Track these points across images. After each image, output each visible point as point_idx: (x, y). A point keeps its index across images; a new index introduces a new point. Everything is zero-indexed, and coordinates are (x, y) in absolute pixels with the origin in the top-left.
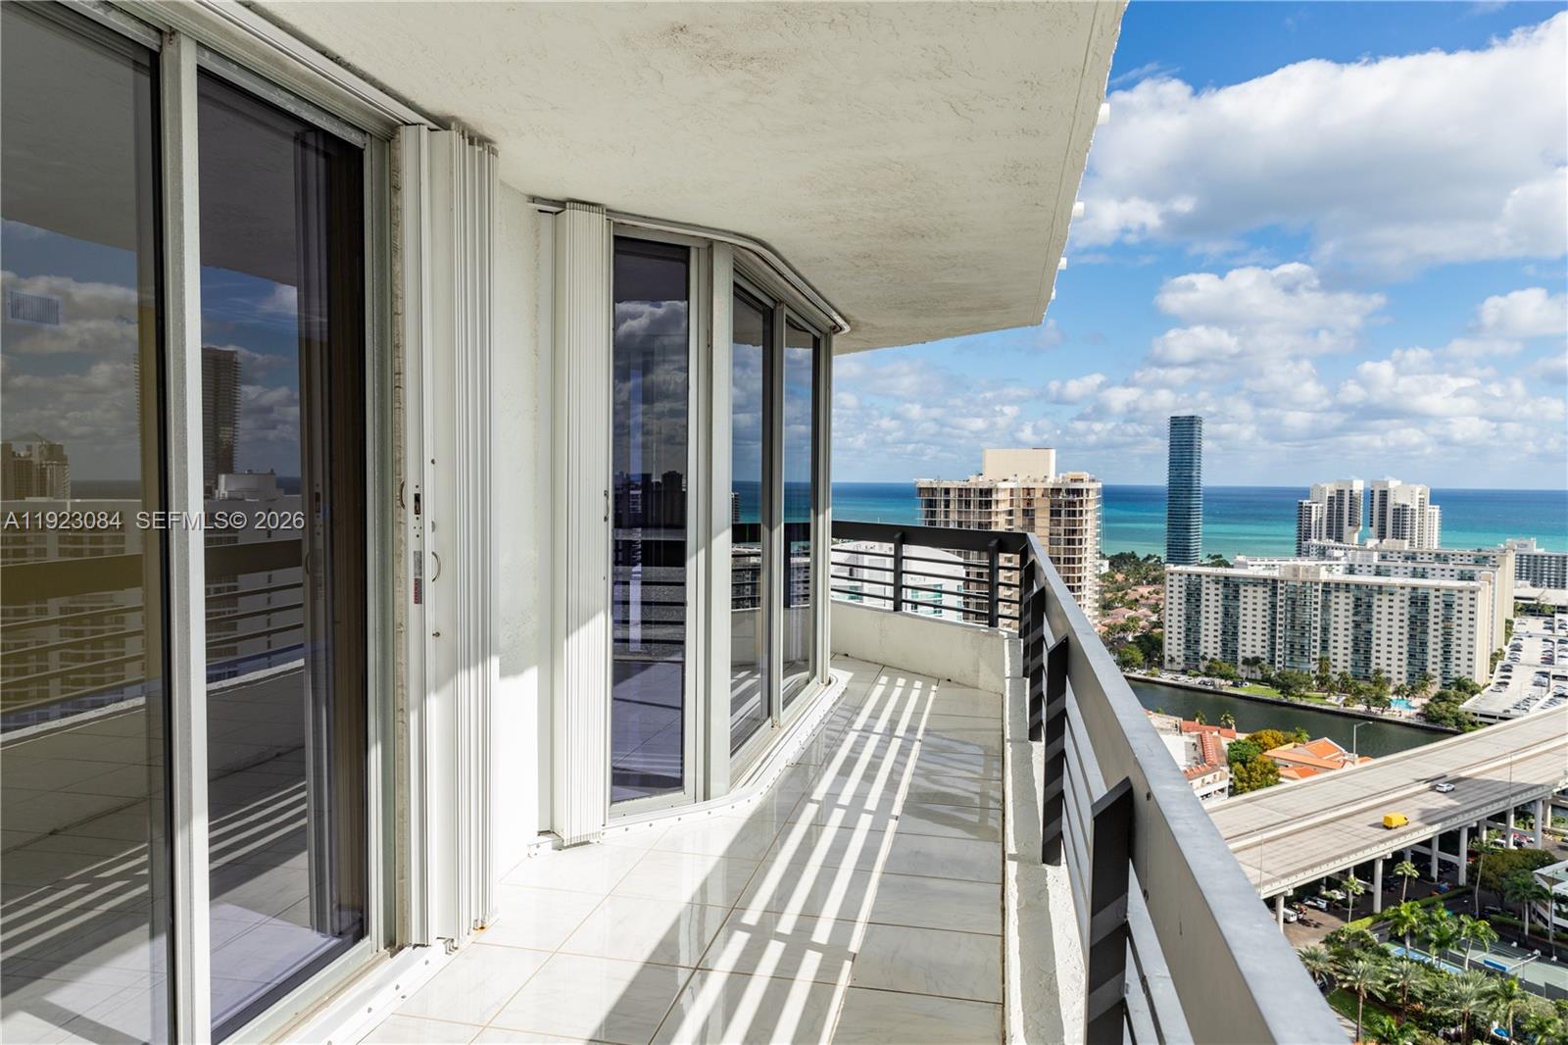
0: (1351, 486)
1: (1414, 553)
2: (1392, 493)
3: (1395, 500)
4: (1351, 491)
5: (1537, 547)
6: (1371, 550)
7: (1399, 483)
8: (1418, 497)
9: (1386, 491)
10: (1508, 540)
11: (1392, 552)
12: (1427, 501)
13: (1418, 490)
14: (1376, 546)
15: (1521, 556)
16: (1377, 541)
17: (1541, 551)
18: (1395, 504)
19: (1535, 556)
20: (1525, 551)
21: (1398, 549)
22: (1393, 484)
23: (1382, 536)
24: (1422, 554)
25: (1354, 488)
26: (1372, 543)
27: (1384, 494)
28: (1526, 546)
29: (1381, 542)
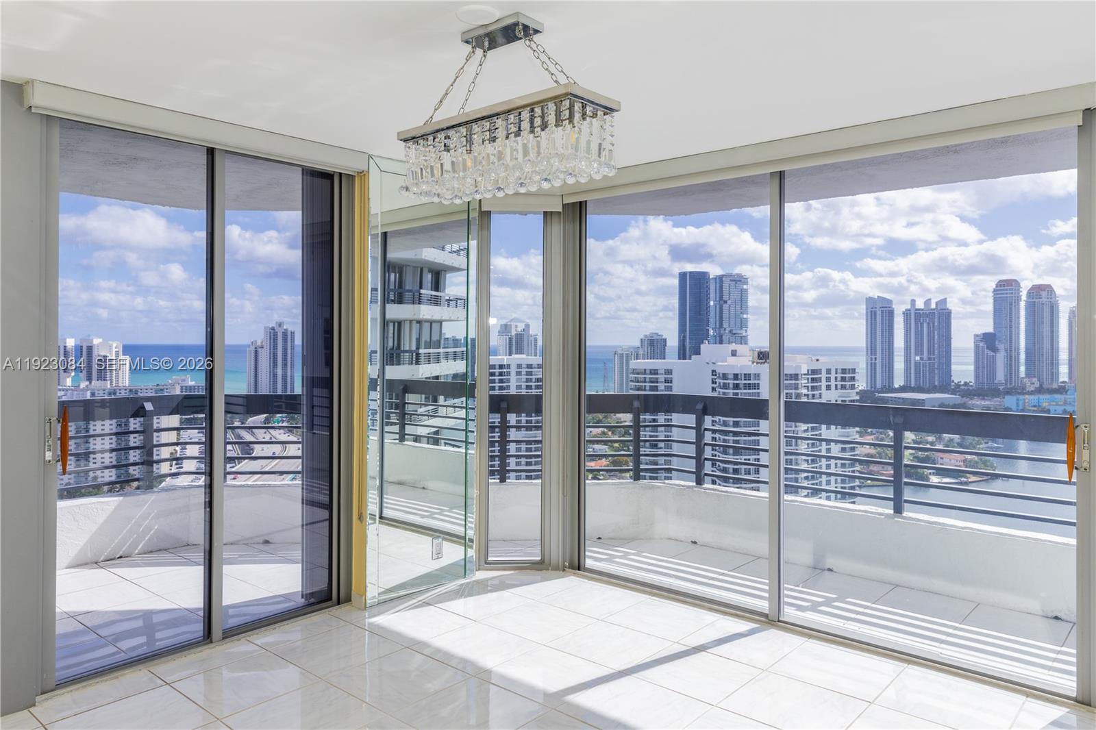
0: (65, 343)
1: (115, 390)
2: (96, 347)
3: (99, 352)
4: (65, 347)
5: (191, 381)
6: (83, 390)
7: (100, 340)
8: (114, 350)
9: (91, 346)
10: (174, 377)
11: (99, 390)
12: (121, 353)
13: (114, 345)
14: (87, 386)
15: (182, 387)
16: (87, 383)
17: (193, 383)
18: (99, 356)
19: (190, 387)
20: (185, 384)
21: (103, 388)
22: (96, 341)
23: (89, 379)
24: (120, 390)
25: (67, 345)
26: (83, 384)
27: (90, 349)
28: (184, 380)
29: (90, 383)
